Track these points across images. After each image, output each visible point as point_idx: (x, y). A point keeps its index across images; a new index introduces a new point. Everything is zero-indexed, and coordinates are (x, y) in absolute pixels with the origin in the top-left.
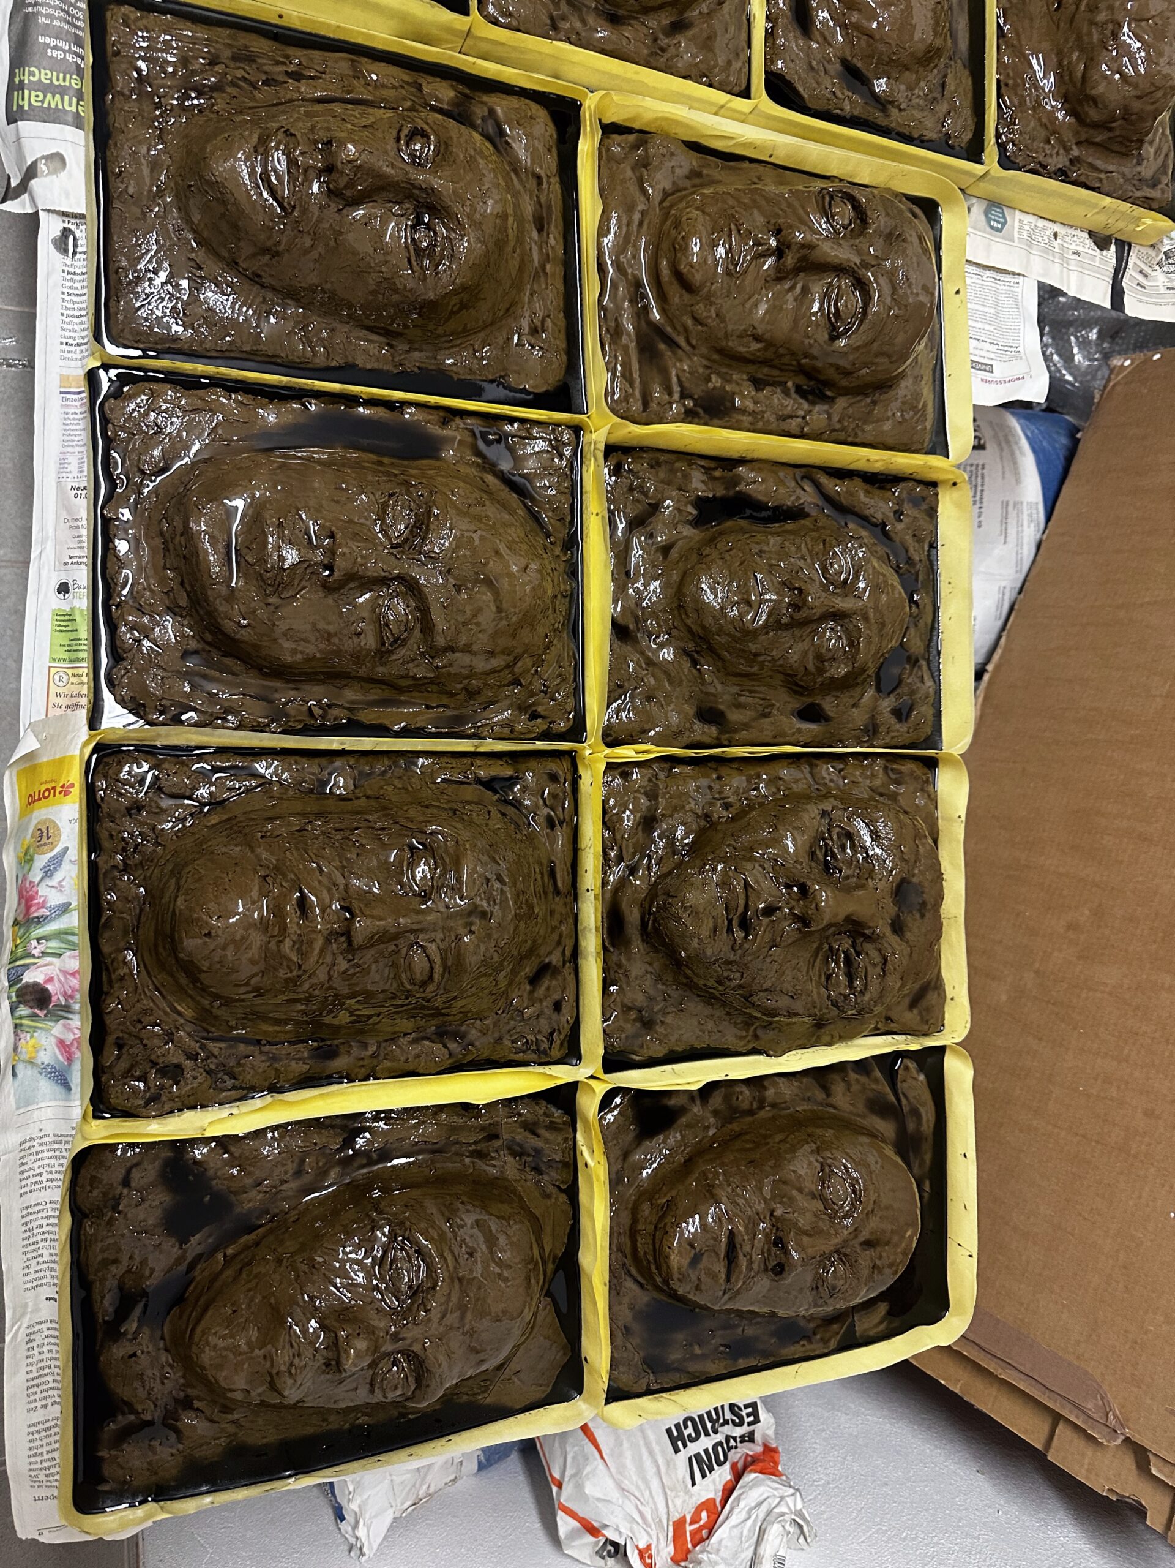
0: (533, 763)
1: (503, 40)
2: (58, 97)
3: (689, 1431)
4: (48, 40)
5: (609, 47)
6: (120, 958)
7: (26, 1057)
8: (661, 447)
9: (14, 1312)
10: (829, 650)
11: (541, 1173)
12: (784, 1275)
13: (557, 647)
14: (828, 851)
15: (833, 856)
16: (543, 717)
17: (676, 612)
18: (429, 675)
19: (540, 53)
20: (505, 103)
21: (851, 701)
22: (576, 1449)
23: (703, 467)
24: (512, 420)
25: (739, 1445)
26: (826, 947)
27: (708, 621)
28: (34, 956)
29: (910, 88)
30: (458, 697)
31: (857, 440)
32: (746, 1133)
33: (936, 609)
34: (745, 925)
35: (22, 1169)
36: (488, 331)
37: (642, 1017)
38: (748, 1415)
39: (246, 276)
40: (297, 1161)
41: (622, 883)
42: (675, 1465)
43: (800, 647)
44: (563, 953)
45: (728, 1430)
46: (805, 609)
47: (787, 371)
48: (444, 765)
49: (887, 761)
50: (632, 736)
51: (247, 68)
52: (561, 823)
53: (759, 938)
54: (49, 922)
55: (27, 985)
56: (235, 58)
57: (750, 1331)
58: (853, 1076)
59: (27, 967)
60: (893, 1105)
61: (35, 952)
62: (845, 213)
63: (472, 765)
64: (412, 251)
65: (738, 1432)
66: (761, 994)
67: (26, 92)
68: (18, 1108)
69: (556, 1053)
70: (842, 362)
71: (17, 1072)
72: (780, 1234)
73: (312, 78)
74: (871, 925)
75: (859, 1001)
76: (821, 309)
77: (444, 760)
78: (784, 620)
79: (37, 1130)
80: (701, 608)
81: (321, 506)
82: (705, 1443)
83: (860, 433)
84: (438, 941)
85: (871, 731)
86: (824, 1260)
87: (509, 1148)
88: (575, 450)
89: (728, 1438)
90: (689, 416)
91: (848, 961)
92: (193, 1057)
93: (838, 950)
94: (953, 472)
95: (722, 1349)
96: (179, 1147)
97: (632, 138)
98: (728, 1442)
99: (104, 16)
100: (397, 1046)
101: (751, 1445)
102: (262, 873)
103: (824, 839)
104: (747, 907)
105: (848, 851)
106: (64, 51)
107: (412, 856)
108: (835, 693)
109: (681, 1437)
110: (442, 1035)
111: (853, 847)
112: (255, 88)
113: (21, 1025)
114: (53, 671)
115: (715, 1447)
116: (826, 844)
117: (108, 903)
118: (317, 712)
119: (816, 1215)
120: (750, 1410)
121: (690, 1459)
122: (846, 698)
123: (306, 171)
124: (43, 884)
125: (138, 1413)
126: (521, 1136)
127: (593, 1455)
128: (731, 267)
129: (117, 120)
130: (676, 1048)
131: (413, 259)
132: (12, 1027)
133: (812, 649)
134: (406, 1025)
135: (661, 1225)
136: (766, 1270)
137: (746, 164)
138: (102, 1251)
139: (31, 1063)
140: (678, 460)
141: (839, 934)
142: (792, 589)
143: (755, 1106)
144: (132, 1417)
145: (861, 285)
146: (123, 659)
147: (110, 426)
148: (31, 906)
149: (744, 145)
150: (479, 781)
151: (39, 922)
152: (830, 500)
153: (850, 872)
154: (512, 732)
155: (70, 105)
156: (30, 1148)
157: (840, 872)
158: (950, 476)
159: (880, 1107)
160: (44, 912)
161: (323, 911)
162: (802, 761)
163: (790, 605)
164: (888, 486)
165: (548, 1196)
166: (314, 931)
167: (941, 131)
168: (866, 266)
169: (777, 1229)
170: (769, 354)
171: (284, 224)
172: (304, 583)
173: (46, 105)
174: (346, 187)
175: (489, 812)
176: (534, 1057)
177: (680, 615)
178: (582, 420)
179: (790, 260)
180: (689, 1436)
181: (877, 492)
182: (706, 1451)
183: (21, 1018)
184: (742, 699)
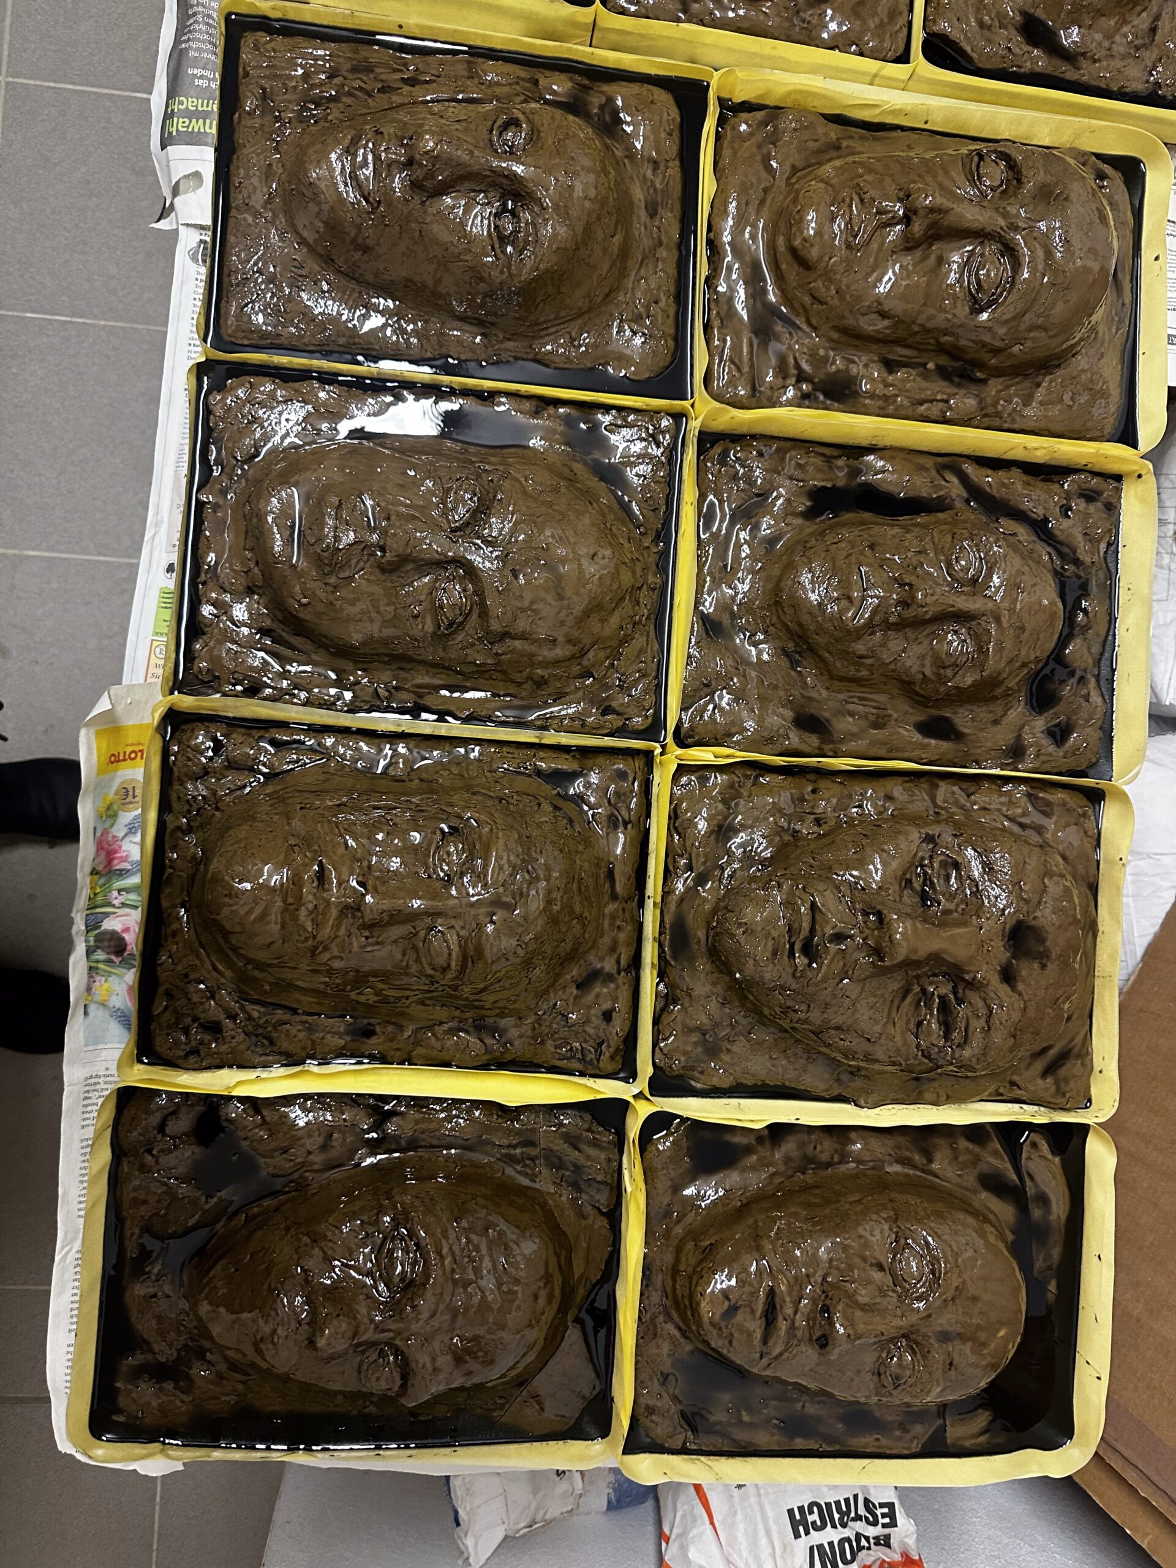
0: (601, 760)
1: (630, 29)
2: (201, 121)
3: (814, 1517)
4: (196, 71)
5: (745, 25)
6: (174, 914)
7: (100, 998)
8: (776, 434)
9: (65, 1235)
10: (949, 654)
11: (579, 1190)
12: (828, 1349)
13: (639, 641)
14: (927, 880)
15: (932, 886)
16: (618, 714)
17: (773, 608)
18: (489, 662)
19: (669, 38)
20: (623, 90)
21: (991, 717)
22: (686, 1507)
23: (823, 455)
24: (607, 408)
25: (873, 1546)
26: (916, 989)
27: (806, 619)
28: (114, 906)
29: (1109, 37)
30: (524, 686)
31: (1016, 426)
32: (818, 1187)
33: (1112, 620)
34: (809, 950)
35: (86, 1102)
36: (586, 317)
37: (706, 1040)
38: (884, 1516)
39: (342, 272)
40: (324, 1134)
41: (691, 892)
42: (792, 1551)
43: (917, 650)
44: (618, 962)
45: (860, 1526)
46: (915, 606)
47: (926, 350)
48: (505, 754)
49: (1032, 788)
50: (716, 739)
51: (365, 78)
52: (626, 824)
53: (824, 968)
54: (131, 875)
55: (106, 932)
56: (354, 70)
57: (811, 1409)
58: (963, 1143)
59: (107, 915)
60: (1017, 1186)
61: (116, 902)
62: (994, 173)
63: (534, 756)
64: (495, 239)
65: (872, 1532)
66: (833, 1032)
67: (175, 119)
68: (86, 1045)
69: (606, 1064)
70: (987, 338)
71: (89, 1011)
72: (828, 1302)
73: (427, 82)
74: (971, 968)
75: (957, 1055)
76: (959, 281)
77: (505, 749)
78: (892, 619)
79: (103, 1068)
80: (798, 604)
81: (385, 489)
82: (830, 1535)
83: (1018, 418)
84: (458, 928)
85: (1016, 752)
86: (887, 1343)
87: (546, 1158)
88: (675, 438)
89: (858, 1536)
90: (804, 400)
91: (944, 1007)
92: (233, 1017)
93: (933, 994)
94: (1135, 462)
95: (775, 1421)
96: (213, 1104)
97: (760, 115)
98: (858, 1541)
99: (239, 42)
100: (434, 1034)
101: (887, 1550)
102: (292, 842)
103: (922, 866)
104: (812, 931)
105: (953, 880)
106: (209, 80)
107: (442, 840)
108: (969, 707)
109: (804, 1522)
110: (480, 1027)
111: (959, 878)
112: (370, 96)
113: (97, 968)
114: (155, 644)
115: (841, 1542)
116: (925, 873)
117: (170, 860)
118: (382, 693)
119: (881, 1290)
120: (886, 1510)
121: (812, 1548)
122: (983, 713)
123: (389, 166)
124: (127, 839)
125: (155, 1353)
126: (560, 1146)
127: (702, 1518)
128: (851, 239)
129: (240, 137)
130: (744, 1081)
131: (497, 246)
132: (86, 971)
133: (931, 653)
134: (440, 1013)
135: (699, 1269)
136: (811, 1340)
137: (899, 133)
138: (134, 1190)
139: (103, 1004)
140: (793, 448)
141: (935, 975)
142: (902, 585)
143: (836, 1159)
144: (150, 1357)
145: (1009, 250)
146: (204, 634)
147: (212, 417)
148: (114, 859)
149: (893, 112)
150: (539, 772)
151: (121, 875)
152: (975, 492)
153: (952, 906)
154: (583, 725)
155: (211, 128)
156: (95, 1084)
157: (939, 904)
158: (1134, 468)
159: (993, 1183)
160: (125, 865)
161: (339, 884)
162: (922, 780)
163: (899, 602)
164: (1056, 478)
165: (584, 1217)
166: (328, 903)
167: (1148, 82)
168: (1015, 228)
169: (827, 1296)
170: (901, 333)
171: (372, 219)
172: (361, 564)
173: (190, 130)
174: (425, 178)
175: (539, 805)
176: (579, 1066)
177: (777, 611)
178: (683, 407)
179: (917, 227)
180: (814, 1523)
181: (1040, 484)
182: (831, 1544)
183: (97, 961)
184: (851, 707)
